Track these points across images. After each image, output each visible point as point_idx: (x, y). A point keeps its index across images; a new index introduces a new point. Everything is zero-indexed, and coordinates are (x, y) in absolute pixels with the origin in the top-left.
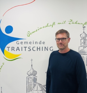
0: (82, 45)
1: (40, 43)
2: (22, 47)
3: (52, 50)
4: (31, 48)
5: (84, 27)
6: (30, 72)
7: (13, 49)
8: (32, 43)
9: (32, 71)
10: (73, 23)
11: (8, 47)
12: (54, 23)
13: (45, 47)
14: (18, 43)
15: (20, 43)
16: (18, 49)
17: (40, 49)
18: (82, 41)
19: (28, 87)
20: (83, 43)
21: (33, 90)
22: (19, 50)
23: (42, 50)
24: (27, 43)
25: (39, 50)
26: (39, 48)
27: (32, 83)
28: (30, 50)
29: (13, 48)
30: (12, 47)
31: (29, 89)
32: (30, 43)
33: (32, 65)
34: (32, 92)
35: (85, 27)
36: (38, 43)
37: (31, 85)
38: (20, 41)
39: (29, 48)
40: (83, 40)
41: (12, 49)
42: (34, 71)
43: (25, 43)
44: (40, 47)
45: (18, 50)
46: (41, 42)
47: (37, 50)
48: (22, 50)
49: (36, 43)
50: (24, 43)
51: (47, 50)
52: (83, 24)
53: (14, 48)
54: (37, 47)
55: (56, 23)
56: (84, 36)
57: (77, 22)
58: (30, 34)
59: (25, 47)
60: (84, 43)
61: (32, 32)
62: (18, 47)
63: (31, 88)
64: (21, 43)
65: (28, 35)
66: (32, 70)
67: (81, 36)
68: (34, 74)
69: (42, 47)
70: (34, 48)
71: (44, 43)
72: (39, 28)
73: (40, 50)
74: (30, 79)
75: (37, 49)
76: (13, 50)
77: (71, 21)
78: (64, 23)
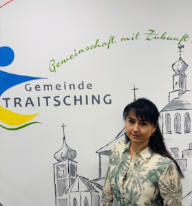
0: (177, 87)
1: (81, 86)
2: (39, 98)
3: (109, 102)
4: (61, 100)
5: (180, 48)
6: (60, 153)
7: (18, 103)
8: (62, 87)
9: (64, 151)
10: (155, 38)
11: (7, 99)
12: (112, 39)
13: (93, 97)
14: (28, 88)
15: (33, 89)
16: (29, 102)
17: (81, 100)
18: (177, 79)
19: (59, 186)
20: (178, 84)
21: (69, 191)
22: (33, 106)
23: (87, 103)
24: (50, 87)
25: (78, 102)
26: (78, 98)
27: (67, 177)
28: (57, 103)
29: (17, 101)
30: (15, 99)
31: (61, 189)
32: (56, 87)
33: (64, 138)
34: (68, 195)
35: (183, 47)
36: (76, 87)
37: (64, 181)
38: (33, 83)
39: (57, 99)
40: (178, 77)
41: (15, 103)
42: (70, 151)
43: (46, 87)
44: (81, 97)
45: (30, 106)
46: (83, 84)
47: (75, 104)
48: (39, 105)
49: (72, 86)
50: (42, 88)
51: (98, 102)
52: (180, 39)
53: (20, 100)
54: (75, 97)
55: (117, 39)
56: (180, 66)
57: (166, 36)
58: (55, 65)
59: (47, 98)
60: (181, 83)
61: (60, 62)
62: (29, 98)
63: (65, 188)
64: (37, 87)
65: (53, 70)
66: (65, 148)
67: (175, 67)
68: (69, 157)
69: (87, 96)
70: (67, 98)
71: (89, 86)
72: (77, 52)
73: (81, 104)
74: (62, 169)
75: (75, 100)
76: (17, 105)
77: (151, 32)
78: (135, 37)
